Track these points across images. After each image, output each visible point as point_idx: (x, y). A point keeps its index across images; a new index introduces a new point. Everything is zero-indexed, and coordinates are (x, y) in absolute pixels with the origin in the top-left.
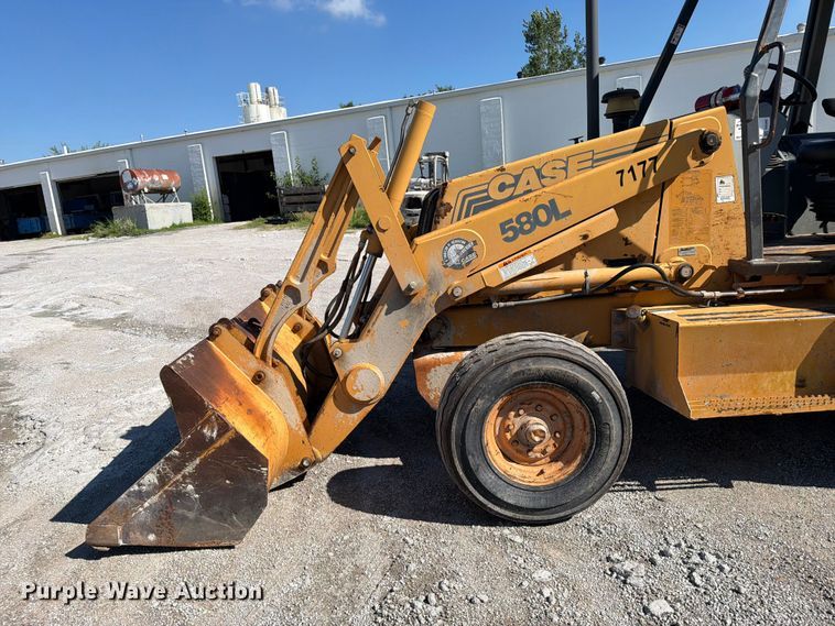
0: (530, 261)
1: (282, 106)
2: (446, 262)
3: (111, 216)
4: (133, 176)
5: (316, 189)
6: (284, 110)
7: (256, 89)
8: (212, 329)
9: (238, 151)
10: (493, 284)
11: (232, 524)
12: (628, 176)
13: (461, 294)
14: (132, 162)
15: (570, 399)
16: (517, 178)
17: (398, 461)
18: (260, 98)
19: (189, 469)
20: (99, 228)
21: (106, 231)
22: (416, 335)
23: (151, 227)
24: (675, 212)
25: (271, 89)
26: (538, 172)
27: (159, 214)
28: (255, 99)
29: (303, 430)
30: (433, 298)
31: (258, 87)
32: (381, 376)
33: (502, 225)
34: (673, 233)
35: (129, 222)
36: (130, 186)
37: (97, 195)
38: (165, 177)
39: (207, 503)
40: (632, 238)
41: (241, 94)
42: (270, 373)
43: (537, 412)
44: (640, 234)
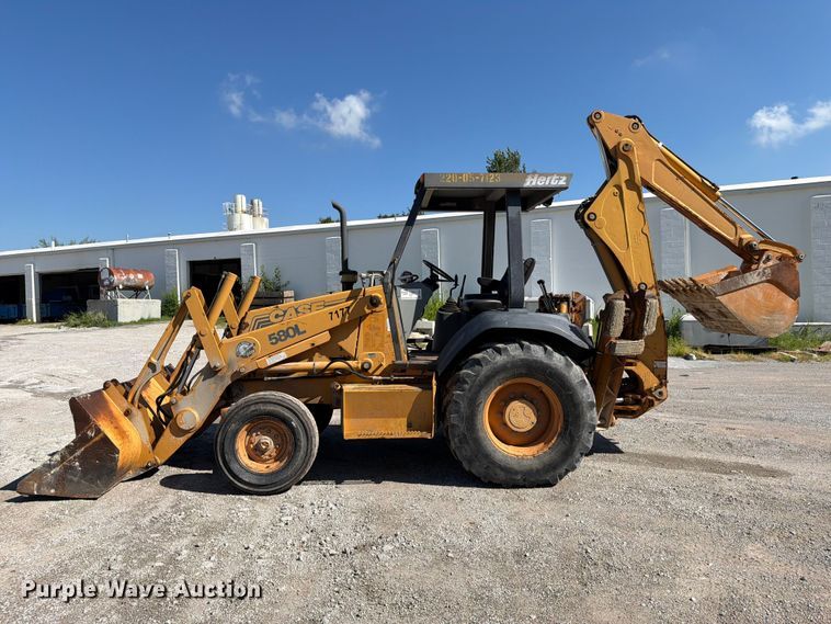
0: (283, 356)
1: (265, 216)
2: (238, 354)
3: (85, 309)
4: (111, 273)
5: (276, 294)
6: (266, 220)
7: (242, 201)
8: (105, 384)
9: (211, 258)
10: (263, 367)
11: (97, 485)
12: (335, 316)
13: (245, 371)
14: (113, 261)
15: (283, 426)
16: (285, 312)
17: (211, 472)
18: (244, 209)
19: (78, 453)
20: (72, 319)
21: (78, 322)
22: (220, 393)
23: (120, 320)
24: (366, 335)
25: (256, 201)
26: (296, 310)
27: (129, 309)
28: (239, 209)
29: (150, 445)
30: (230, 373)
31: (244, 198)
32: (197, 416)
33: (270, 336)
34: (365, 346)
35: (101, 315)
36: (106, 283)
37: (76, 287)
38: (140, 276)
39: (85, 472)
40: (344, 347)
41: (227, 204)
42: (135, 410)
43: (268, 434)
44: (348, 344)
